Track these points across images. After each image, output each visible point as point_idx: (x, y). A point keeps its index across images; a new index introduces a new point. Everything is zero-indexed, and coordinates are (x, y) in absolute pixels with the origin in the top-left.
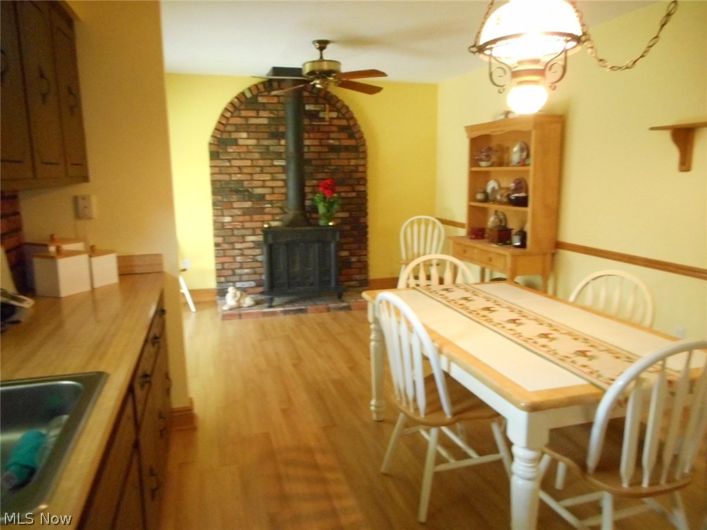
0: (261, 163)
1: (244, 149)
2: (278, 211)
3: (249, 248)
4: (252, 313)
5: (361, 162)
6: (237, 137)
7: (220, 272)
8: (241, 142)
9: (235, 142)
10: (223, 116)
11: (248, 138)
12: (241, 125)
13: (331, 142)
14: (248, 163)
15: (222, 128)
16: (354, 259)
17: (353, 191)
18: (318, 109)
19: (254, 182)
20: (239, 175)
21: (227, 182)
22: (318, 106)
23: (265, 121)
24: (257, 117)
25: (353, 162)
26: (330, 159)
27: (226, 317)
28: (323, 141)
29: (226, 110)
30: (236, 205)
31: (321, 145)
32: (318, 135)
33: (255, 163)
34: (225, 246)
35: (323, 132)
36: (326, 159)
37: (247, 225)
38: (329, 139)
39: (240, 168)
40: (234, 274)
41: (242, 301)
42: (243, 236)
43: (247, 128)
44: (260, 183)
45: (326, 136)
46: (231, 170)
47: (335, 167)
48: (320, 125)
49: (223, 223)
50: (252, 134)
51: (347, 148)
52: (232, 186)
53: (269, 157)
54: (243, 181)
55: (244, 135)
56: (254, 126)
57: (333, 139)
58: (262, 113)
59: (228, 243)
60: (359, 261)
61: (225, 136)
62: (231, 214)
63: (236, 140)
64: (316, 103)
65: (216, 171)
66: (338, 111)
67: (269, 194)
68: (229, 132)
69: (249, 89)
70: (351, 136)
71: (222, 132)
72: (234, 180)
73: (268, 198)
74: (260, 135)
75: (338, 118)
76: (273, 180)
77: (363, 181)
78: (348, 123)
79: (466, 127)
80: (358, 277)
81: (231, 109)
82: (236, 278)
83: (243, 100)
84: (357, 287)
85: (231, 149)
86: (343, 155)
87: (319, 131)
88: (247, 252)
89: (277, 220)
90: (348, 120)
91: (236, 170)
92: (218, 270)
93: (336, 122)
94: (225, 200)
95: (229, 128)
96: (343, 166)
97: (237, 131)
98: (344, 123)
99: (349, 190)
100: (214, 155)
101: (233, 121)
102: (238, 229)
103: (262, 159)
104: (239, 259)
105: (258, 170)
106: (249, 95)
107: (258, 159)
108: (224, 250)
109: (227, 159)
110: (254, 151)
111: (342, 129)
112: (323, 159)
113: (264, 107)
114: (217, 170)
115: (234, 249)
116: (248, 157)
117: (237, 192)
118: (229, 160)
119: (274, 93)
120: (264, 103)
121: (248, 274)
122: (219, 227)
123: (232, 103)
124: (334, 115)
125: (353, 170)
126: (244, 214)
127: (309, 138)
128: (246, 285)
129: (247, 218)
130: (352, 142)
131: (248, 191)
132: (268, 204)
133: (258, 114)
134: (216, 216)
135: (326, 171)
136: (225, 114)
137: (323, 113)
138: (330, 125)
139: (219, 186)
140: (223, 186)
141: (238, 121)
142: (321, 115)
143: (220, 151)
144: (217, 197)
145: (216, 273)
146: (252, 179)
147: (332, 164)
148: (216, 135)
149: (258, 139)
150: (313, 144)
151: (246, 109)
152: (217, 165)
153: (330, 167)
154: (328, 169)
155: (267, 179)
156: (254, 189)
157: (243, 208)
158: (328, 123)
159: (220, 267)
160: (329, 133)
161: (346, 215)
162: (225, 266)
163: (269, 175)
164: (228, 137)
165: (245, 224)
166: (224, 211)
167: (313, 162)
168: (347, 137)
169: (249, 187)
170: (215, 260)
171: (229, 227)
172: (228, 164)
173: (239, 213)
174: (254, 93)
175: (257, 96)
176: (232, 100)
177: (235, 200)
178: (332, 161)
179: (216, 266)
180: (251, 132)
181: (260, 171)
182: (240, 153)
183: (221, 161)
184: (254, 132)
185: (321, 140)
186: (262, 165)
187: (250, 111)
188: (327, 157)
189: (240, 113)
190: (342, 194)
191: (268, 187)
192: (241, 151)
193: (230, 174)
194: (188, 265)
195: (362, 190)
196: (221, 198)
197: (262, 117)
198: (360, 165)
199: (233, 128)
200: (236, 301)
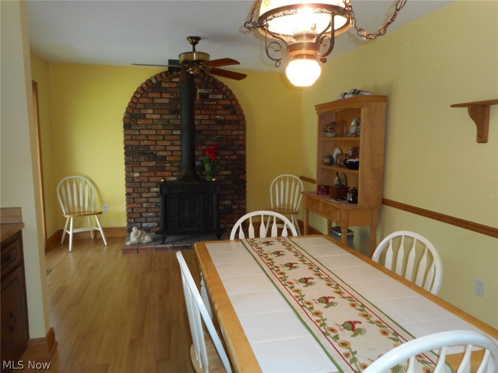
0: (163, 132)
1: (151, 122)
2: (175, 169)
3: (153, 197)
4: (148, 248)
5: (241, 133)
6: (145, 113)
7: (130, 215)
8: (148, 116)
9: (143, 116)
10: (134, 96)
11: (153, 114)
12: (148, 103)
13: (218, 117)
14: (154, 132)
15: (134, 106)
16: (234, 207)
17: (235, 154)
18: (207, 92)
19: (158, 147)
20: (146, 142)
21: (137, 147)
22: (208, 89)
23: (167, 101)
24: (161, 97)
25: (234, 133)
27: (126, 251)
28: (211, 117)
29: (137, 92)
30: (143, 164)
31: (210, 119)
32: (208, 112)
33: (158, 132)
34: (135, 195)
35: (212, 109)
36: (213, 130)
37: (151, 179)
38: (216, 114)
39: (147, 136)
40: (141, 216)
41: (142, 238)
42: (149, 188)
43: (153, 106)
44: (163, 148)
45: (213, 113)
46: (141, 138)
47: (220, 136)
48: (210, 104)
49: (134, 177)
50: (156, 111)
51: (230, 122)
52: (140, 149)
53: (169, 128)
54: (149, 146)
55: (151, 111)
56: (158, 105)
57: (219, 115)
58: (164, 95)
59: (137, 193)
60: (239, 208)
61: (136, 111)
62: (140, 171)
63: (144, 115)
64: (206, 88)
66: (224, 94)
67: (169, 156)
68: (139, 109)
69: (155, 77)
70: (233, 113)
71: (134, 109)
72: (142, 145)
73: (168, 158)
74: (163, 111)
75: (223, 99)
76: (172, 145)
77: (243, 147)
78: (231, 103)
79: (316, 106)
81: (141, 92)
82: (144, 220)
83: (150, 85)
85: (141, 121)
86: (227, 127)
87: (208, 109)
88: (152, 200)
89: (174, 176)
90: (231, 101)
91: (144, 137)
92: (128, 213)
93: (222, 102)
94: (135, 160)
95: (138, 106)
96: (227, 136)
97: (145, 108)
98: (228, 102)
99: (231, 154)
100: (127, 126)
101: (141, 100)
102: (145, 182)
103: (164, 129)
104: (145, 205)
105: (161, 137)
106: (154, 81)
107: (161, 130)
108: (134, 198)
109: (137, 129)
110: (158, 123)
111: (226, 107)
112: (211, 130)
113: (166, 90)
114: (129, 137)
115: (141, 197)
116: (153, 128)
117: (144, 154)
118: (139, 130)
119: (174, 80)
120: (166, 88)
121: (151, 217)
122: (130, 181)
123: (141, 88)
124: (220, 97)
125: (234, 138)
126: (149, 171)
127: (200, 114)
128: (151, 225)
129: (152, 174)
130: (235, 118)
131: (153, 153)
132: (168, 163)
133: (161, 95)
134: (127, 172)
135: (213, 139)
136: (137, 96)
137: (212, 95)
138: (217, 104)
139: (131, 150)
140: (134, 149)
141: (146, 100)
142: (211, 97)
143: (132, 123)
144: (129, 158)
145: (127, 215)
146: (156, 145)
147: (219, 134)
148: (129, 111)
149: (161, 115)
150: (204, 118)
151: (153, 92)
152: (129, 133)
153: (217, 136)
154: (215, 137)
155: (168, 144)
156: (158, 152)
157: (149, 167)
158: (215, 103)
159: (131, 211)
160: (216, 110)
161: (229, 173)
162: (135, 210)
163: (169, 141)
164: (138, 113)
165: (150, 178)
166: (134, 168)
167: (204, 132)
168: (230, 114)
169: (154, 151)
170: (127, 206)
171: (138, 181)
172: (138, 133)
173: (145, 170)
174: (158, 80)
175: (161, 82)
176: (141, 85)
177: (143, 160)
178: (218, 131)
179: (127, 210)
180: (156, 109)
181: (163, 138)
182: (147, 125)
183: (132, 131)
184: (158, 109)
185: (210, 115)
186: (164, 134)
187: (155, 93)
188: (215, 129)
189: (147, 95)
190: (226, 157)
191: (169, 151)
192: (148, 123)
193: (139, 141)
194: (107, 209)
195: (242, 153)
196: (132, 159)
197: (164, 98)
198: (240, 135)
199: (142, 106)
200: (137, 238)
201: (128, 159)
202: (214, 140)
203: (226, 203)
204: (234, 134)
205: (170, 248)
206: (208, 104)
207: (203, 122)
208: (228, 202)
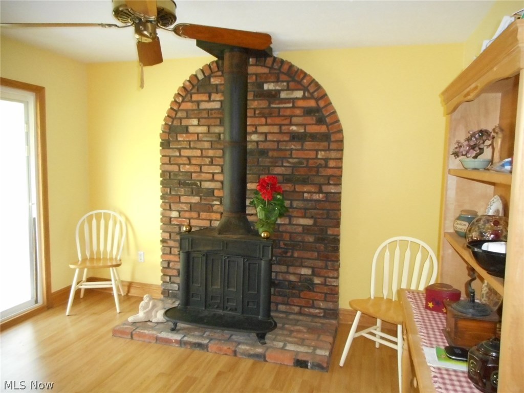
0: (211, 153)
4: (147, 335)
5: (333, 155)
6: (188, 124)
7: (165, 271)
8: (191, 129)
9: (186, 130)
10: (175, 101)
11: (199, 125)
12: (193, 110)
13: (294, 128)
14: (198, 153)
15: (173, 115)
17: (320, 192)
18: (278, 88)
19: (203, 175)
20: (187, 167)
21: (176, 174)
22: (279, 83)
23: (217, 105)
24: (209, 100)
25: (321, 155)
26: (291, 150)
28: (283, 128)
29: (178, 95)
30: (183, 199)
31: (281, 132)
32: (278, 120)
33: (205, 153)
34: (172, 243)
35: (284, 116)
36: (286, 150)
37: (194, 222)
38: (291, 124)
39: (189, 158)
40: (179, 274)
41: (153, 314)
43: (198, 113)
44: (210, 176)
45: (287, 122)
46: (180, 161)
47: (296, 160)
48: (282, 108)
49: (171, 218)
50: (202, 121)
51: (313, 137)
52: (180, 178)
53: (219, 146)
54: (191, 173)
55: (195, 122)
56: (205, 112)
57: (296, 125)
58: (214, 97)
59: (174, 241)
60: (324, 284)
61: (176, 123)
62: (179, 209)
63: (187, 127)
64: (277, 81)
65: (167, 160)
66: (305, 89)
67: (219, 189)
68: (181, 119)
69: (202, 71)
70: (321, 121)
71: (173, 119)
72: (182, 172)
73: (216, 193)
74: (212, 121)
75: (304, 98)
78: (318, 104)
79: (441, 95)
80: (322, 305)
81: (183, 94)
83: (195, 82)
84: (320, 317)
85: (182, 137)
86: (308, 145)
87: (279, 116)
90: (317, 100)
91: (185, 161)
92: (163, 268)
93: (301, 103)
94: (173, 193)
95: (180, 115)
96: (308, 159)
97: (188, 117)
98: (312, 104)
99: (313, 190)
100: (165, 145)
101: (183, 106)
103: (212, 148)
105: (207, 161)
106: (201, 77)
107: (208, 149)
108: (170, 248)
109: (176, 148)
110: (204, 139)
111: (308, 112)
112: (282, 150)
113: (216, 89)
116: (198, 146)
117: (185, 184)
118: (179, 150)
120: (217, 85)
122: (166, 223)
123: (184, 88)
124: (299, 94)
125: (320, 164)
126: (191, 210)
127: (266, 124)
129: (194, 215)
130: (323, 129)
131: (196, 185)
132: (216, 200)
133: (210, 97)
134: (164, 209)
135: (285, 164)
136: (177, 100)
137: (285, 92)
138: (294, 107)
139: (168, 178)
140: (172, 177)
141: (188, 106)
142: (283, 95)
143: (171, 139)
144: (166, 189)
145: (162, 271)
146: (201, 172)
147: (294, 156)
148: (167, 123)
149: (209, 126)
150: (272, 131)
151: (198, 92)
152: (167, 154)
153: (290, 160)
154: (289, 162)
155: (217, 171)
156: (202, 183)
157: (190, 203)
158: (291, 105)
159: (166, 265)
160: (291, 117)
161: (308, 222)
162: (171, 265)
163: (218, 167)
164: (179, 124)
165: (192, 221)
166: (172, 204)
167: (270, 154)
168: (314, 122)
169: (198, 180)
170: (162, 257)
171: (176, 223)
172: (178, 154)
173: (186, 208)
174: (206, 74)
175: (209, 77)
176: (184, 84)
177: (183, 194)
178: (294, 152)
179: (161, 263)
180: (203, 118)
181: (210, 162)
182: (190, 142)
183: (171, 150)
184: (205, 118)
185: (280, 126)
186: (212, 155)
187: (202, 95)
188: (288, 148)
189: (191, 97)
190: (306, 195)
191: (217, 181)
192: (191, 139)
193: (179, 165)
194: (142, 257)
195: (333, 191)
196: (169, 191)
197: (214, 101)
198: (331, 159)
199: (184, 114)
200: (145, 313)
201: (164, 190)
202: (285, 167)
203: (302, 273)
204: (319, 156)
205: (176, 341)
206: (279, 108)
207: (270, 137)
208: (305, 271)
